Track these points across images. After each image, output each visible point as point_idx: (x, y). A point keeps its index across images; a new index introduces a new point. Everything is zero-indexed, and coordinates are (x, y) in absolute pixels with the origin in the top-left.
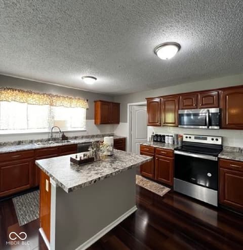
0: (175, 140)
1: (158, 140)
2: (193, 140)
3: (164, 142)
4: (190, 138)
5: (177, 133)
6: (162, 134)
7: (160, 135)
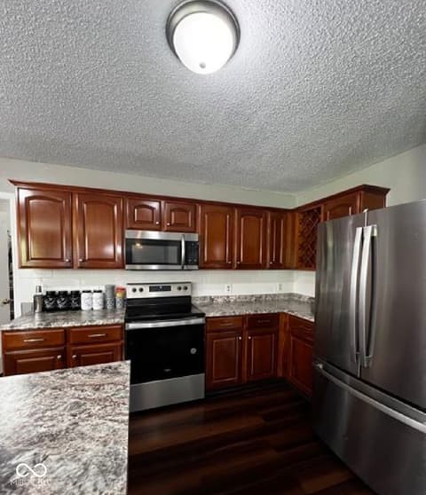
0: (108, 299)
1: (60, 306)
2: (148, 294)
3: (79, 308)
4: (141, 290)
5: (112, 283)
6: (69, 289)
7: (65, 294)
